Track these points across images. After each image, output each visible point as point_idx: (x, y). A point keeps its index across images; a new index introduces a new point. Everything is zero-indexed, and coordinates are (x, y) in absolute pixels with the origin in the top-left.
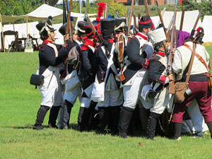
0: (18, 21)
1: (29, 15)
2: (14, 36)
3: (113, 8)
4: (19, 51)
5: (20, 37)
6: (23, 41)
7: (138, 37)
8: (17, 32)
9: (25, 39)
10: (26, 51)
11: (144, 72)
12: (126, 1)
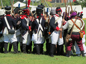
7: (55, 16)
12: (51, 1)
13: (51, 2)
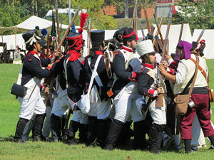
0: (7, 33)
1: (18, 26)
2: (2, 47)
3: (102, 20)
4: (7, 63)
5: (8, 48)
6: (11, 53)
7: (122, 51)
8: (5, 44)
9: (13, 51)
10: (14, 62)
11: (132, 86)
12: (116, 14)
13: (115, 17)
